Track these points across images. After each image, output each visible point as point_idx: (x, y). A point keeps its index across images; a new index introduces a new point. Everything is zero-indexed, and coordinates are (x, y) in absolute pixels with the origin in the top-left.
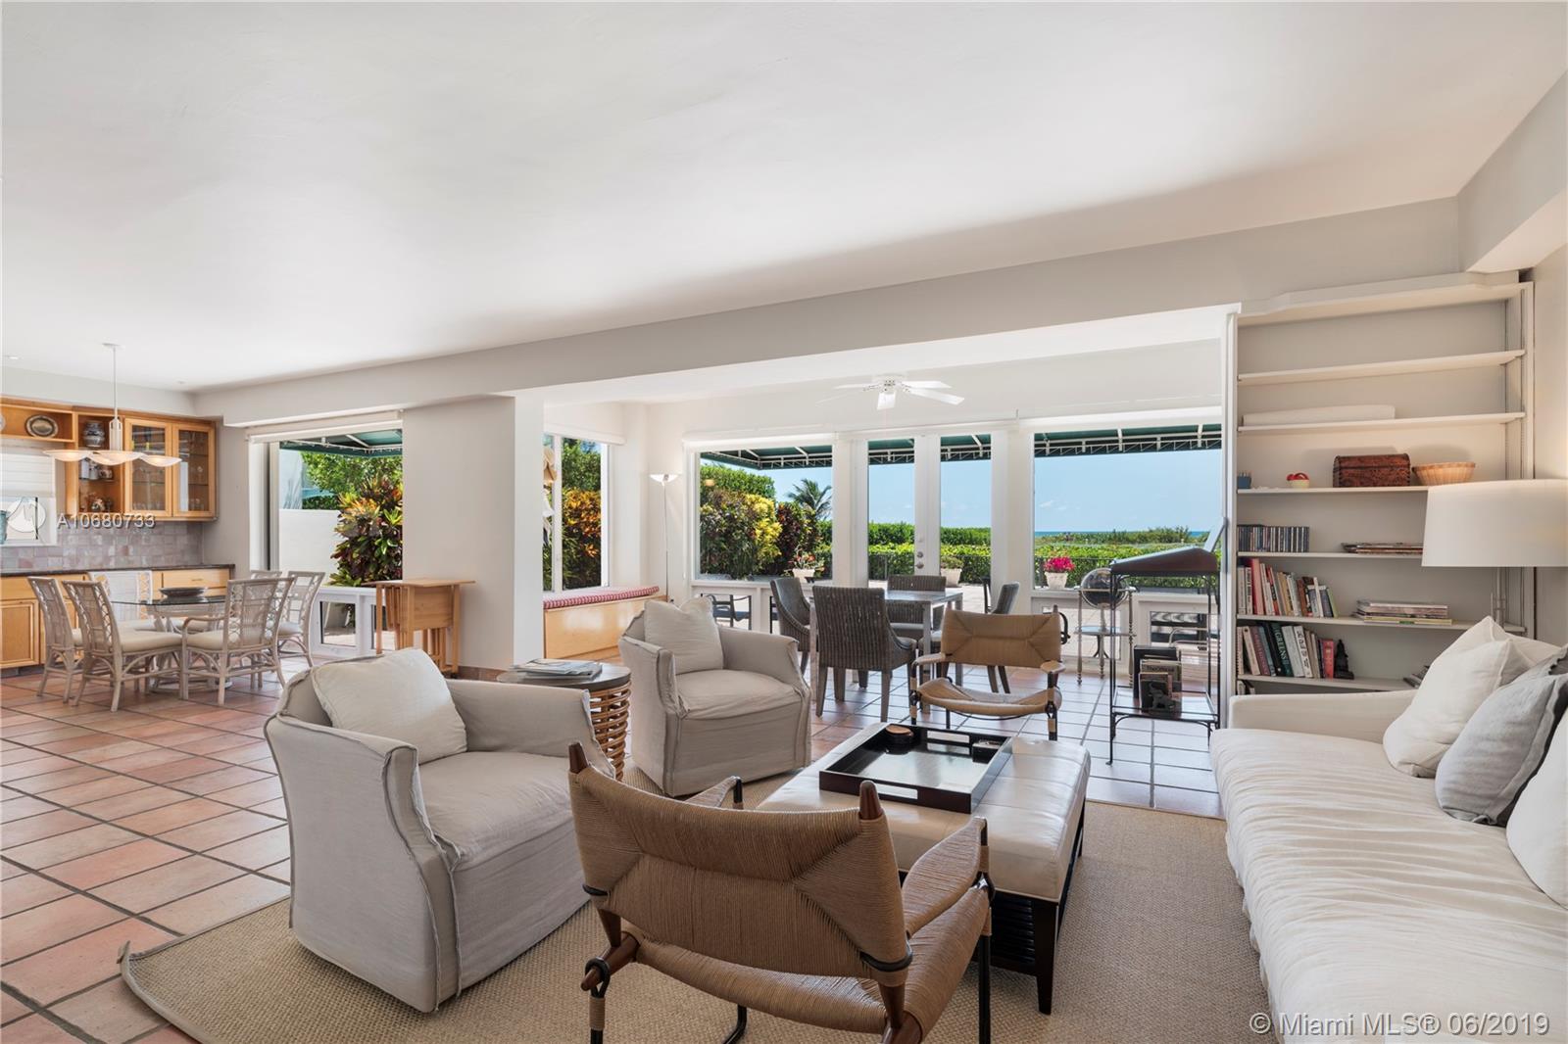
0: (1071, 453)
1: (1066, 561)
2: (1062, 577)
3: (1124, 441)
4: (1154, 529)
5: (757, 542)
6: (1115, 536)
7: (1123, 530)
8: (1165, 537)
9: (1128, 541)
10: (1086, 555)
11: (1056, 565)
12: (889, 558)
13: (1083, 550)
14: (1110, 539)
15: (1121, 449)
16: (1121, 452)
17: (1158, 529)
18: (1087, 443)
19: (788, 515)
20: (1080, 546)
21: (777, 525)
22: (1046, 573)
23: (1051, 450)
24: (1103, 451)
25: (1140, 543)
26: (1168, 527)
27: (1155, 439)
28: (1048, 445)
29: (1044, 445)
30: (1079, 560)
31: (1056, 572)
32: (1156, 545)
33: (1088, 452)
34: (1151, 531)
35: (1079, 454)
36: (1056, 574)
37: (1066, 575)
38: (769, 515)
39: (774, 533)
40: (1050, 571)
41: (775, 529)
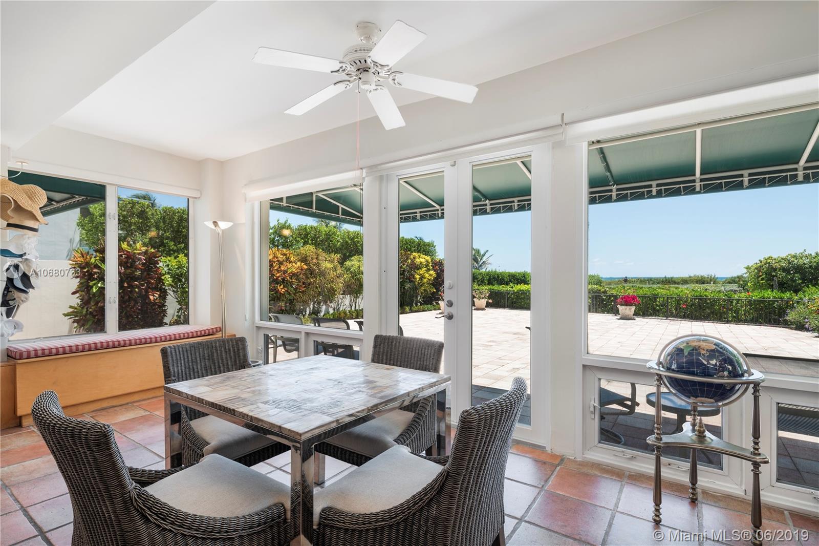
0: (641, 196)
1: (634, 298)
2: (630, 309)
3: (702, 180)
4: (692, 275)
5: (417, 283)
6: (666, 280)
7: (672, 276)
8: (699, 281)
9: (675, 283)
10: (649, 293)
11: (626, 301)
12: (508, 294)
13: (646, 290)
14: (662, 282)
15: (698, 189)
16: (699, 193)
17: (695, 276)
18: (658, 185)
19: (440, 266)
20: (644, 286)
21: (432, 272)
22: (618, 306)
23: (617, 195)
24: (677, 193)
25: (682, 284)
26: (702, 274)
27: (742, 176)
28: (614, 190)
29: (611, 191)
30: (643, 297)
31: (626, 305)
32: (693, 285)
33: (659, 194)
34: (690, 277)
35: (649, 198)
36: (626, 307)
37: (633, 308)
38: (427, 266)
39: (430, 278)
40: (622, 305)
41: (431, 275)
